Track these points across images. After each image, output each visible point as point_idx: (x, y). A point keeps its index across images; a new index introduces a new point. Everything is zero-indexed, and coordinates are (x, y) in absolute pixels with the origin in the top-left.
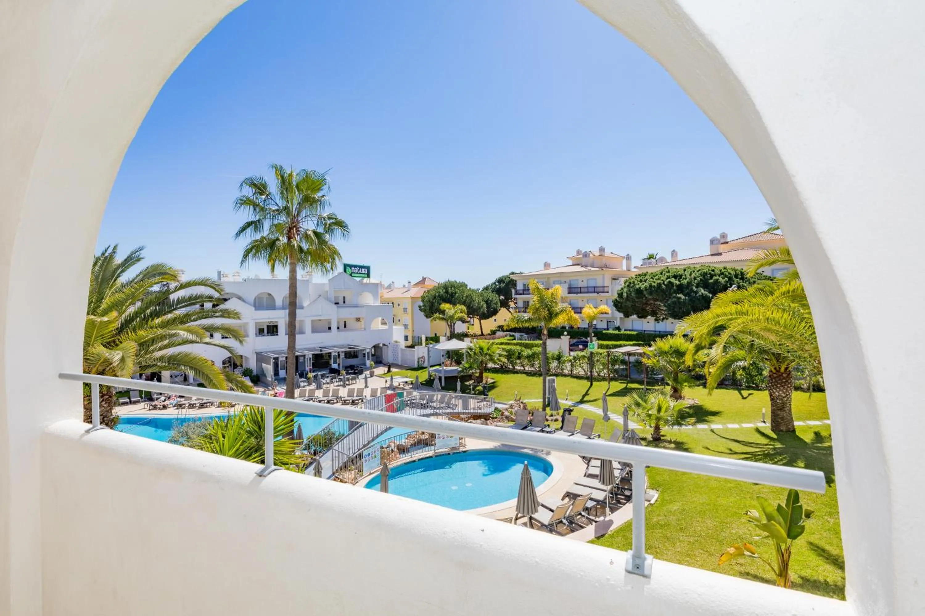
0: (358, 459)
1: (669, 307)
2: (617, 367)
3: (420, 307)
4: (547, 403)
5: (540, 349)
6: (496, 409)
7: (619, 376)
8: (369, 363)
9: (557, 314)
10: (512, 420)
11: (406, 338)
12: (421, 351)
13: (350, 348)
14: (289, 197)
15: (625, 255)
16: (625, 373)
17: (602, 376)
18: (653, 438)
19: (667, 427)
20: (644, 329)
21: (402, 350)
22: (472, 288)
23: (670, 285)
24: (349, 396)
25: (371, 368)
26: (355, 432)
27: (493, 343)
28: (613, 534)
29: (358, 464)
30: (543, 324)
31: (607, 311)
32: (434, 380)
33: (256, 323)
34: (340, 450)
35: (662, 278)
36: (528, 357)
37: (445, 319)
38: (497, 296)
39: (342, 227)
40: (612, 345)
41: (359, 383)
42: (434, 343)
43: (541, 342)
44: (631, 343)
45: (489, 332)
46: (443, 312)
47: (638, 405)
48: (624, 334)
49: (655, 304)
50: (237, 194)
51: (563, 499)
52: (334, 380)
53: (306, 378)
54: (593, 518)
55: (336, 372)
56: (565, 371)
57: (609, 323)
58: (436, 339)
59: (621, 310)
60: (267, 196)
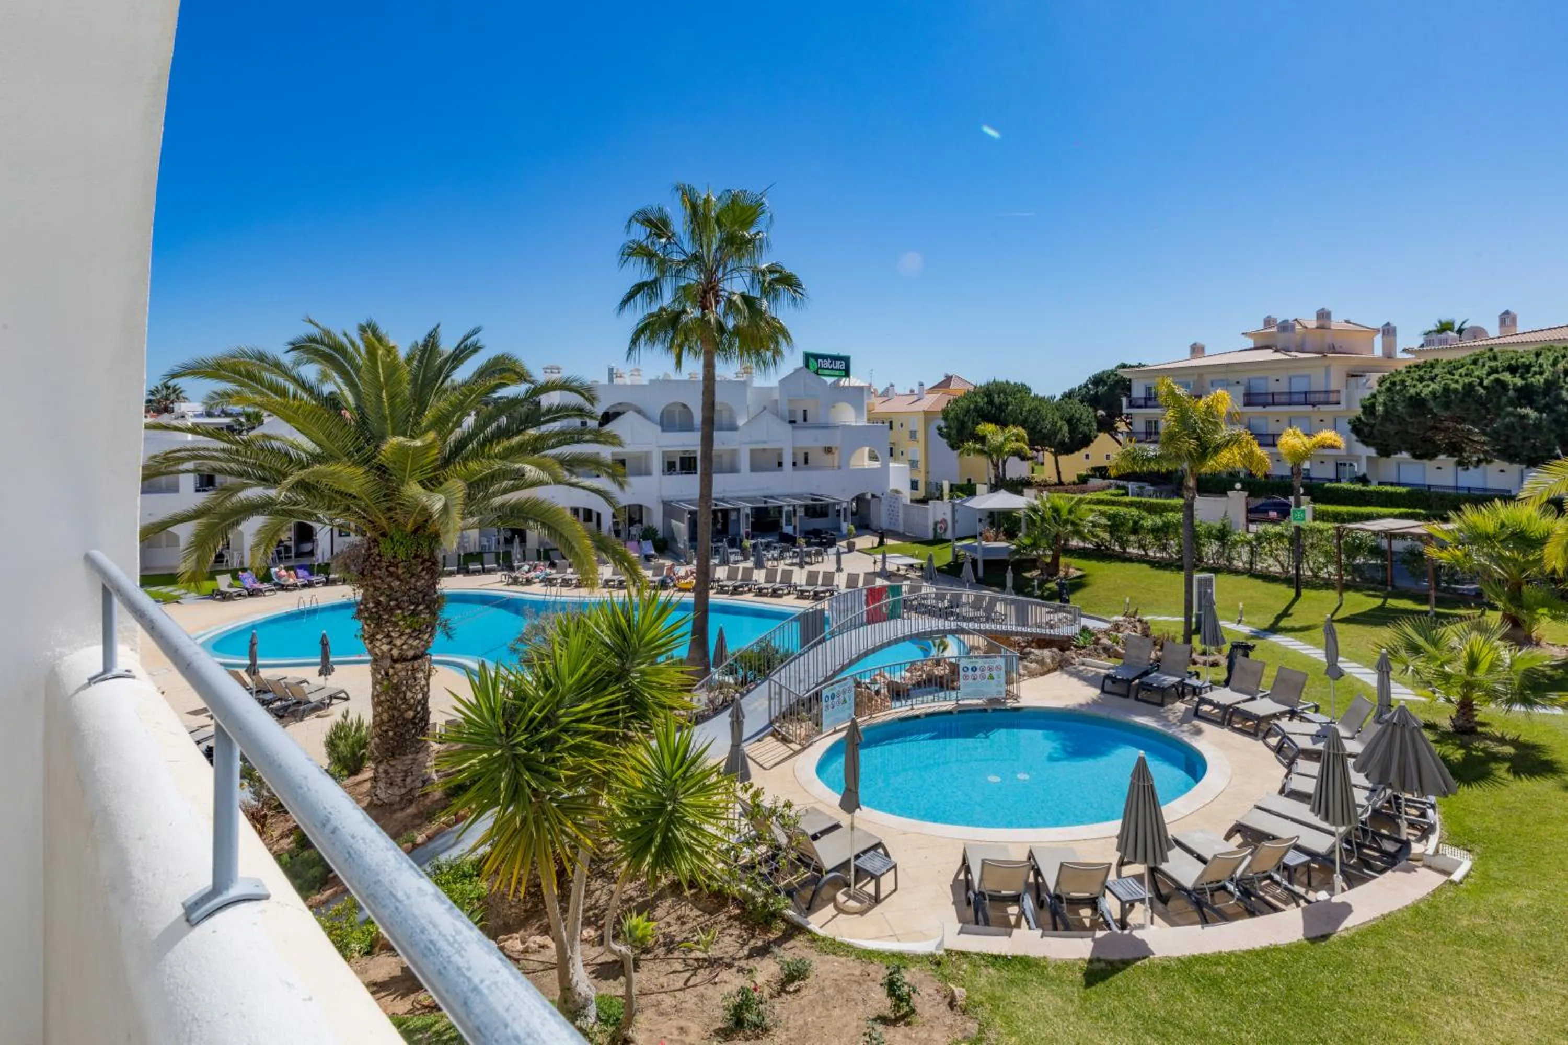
0: (814, 702)
1: (1495, 435)
2: (1360, 560)
3: (940, 429)
4: (1194, 627)
5: (1180, 515)
6: (1085, 629)
7: (1365, 580)
8: (846, 526)
9: (1218, 449)
10: (1117, 656)
11: (914, 485)
12: (940, 510)
13: (813, 500)
14: (705, 239)
15: (1379, 325)
16: (1380, 575)
17: (1323, 579)
18: (1454, 726)
19: (1492, 706)
20: (1428, 482)
21: (905, 506)
22: (1041, 395)
23: (1498, 388)
24: (808, 584)
25: (848, 536)
26: (811, 652)
27: (1080, 501)
28: (1352, 938)
29: (814, 711)
30: (1186, 465)
31: (1337, 444)
32: (963, 564)
33: (664, 453)
34: (783, 683)
35: (1477, 373)
36: (1155, 530)
37: (985, 453)
38: (1090, 410)
39: (791, 286)
40: (1349, 514)
41: (827, 564)
42: (965, 497)
43: (1180, 501)
44: (1397, 511)
45: (1075, 479)
46: (982, 439)
47: (1415, 649)
48: (1377, 493)
49: (1456, 429)
50: (624, 239)
51: (1228, 837)
52: (787, 554)
53: (740, 547)
54: (1300, 890)
55: (790, 540)
56: (1235, 562)
57: (1341, 468)
58: (969, 490)
59: (1370, 441)
60: (669, 238)
